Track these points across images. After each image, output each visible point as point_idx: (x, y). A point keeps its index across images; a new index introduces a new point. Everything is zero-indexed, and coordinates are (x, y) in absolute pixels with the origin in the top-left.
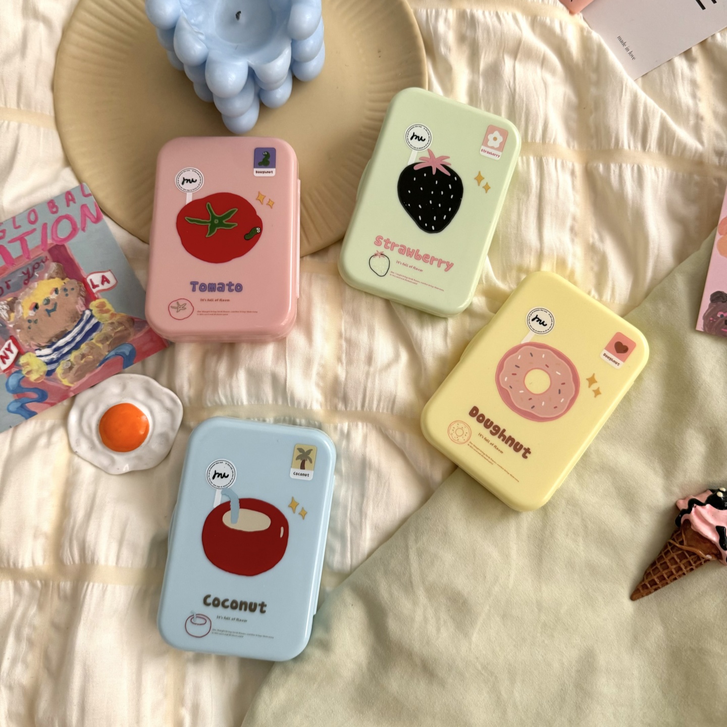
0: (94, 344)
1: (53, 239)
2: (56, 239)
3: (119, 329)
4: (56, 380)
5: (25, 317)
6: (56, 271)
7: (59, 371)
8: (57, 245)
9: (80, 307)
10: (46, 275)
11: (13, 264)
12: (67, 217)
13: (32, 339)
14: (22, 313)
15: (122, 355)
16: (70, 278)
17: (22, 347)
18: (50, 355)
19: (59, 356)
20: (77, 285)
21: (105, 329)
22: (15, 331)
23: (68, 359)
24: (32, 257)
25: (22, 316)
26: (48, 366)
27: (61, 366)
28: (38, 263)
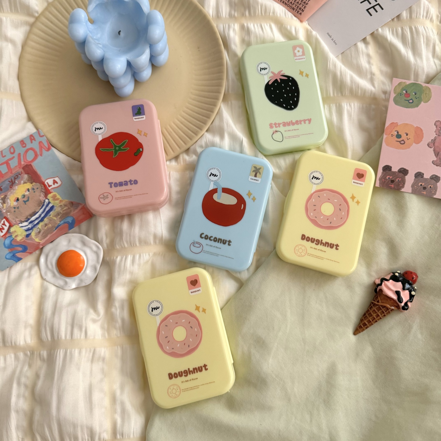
0: (51, 218)
1: (24, 161)
2: (25, 161)
3: (65, 209)
4: (32, 239)
5: (12, 205)
6: (28, 179)
7: (33, 234)
8: (27, 165)
9: (42, 198)
10: (22, 182)
11: (3, 177)
12: (32, 149)
13: (17, 218)
14: (10, 204)
15: (68, 223)
16: (35, 183)
17: (11, 222)
18: (28, 225)
19: (33, 226)
20: (40, 186)
21: (57, 209)
22: (7, 214)
23: (38, 227)
24: (13, 172)
25: (10, 205)
26: (27, 232)
27: (34, 231)
28: (17, 175)
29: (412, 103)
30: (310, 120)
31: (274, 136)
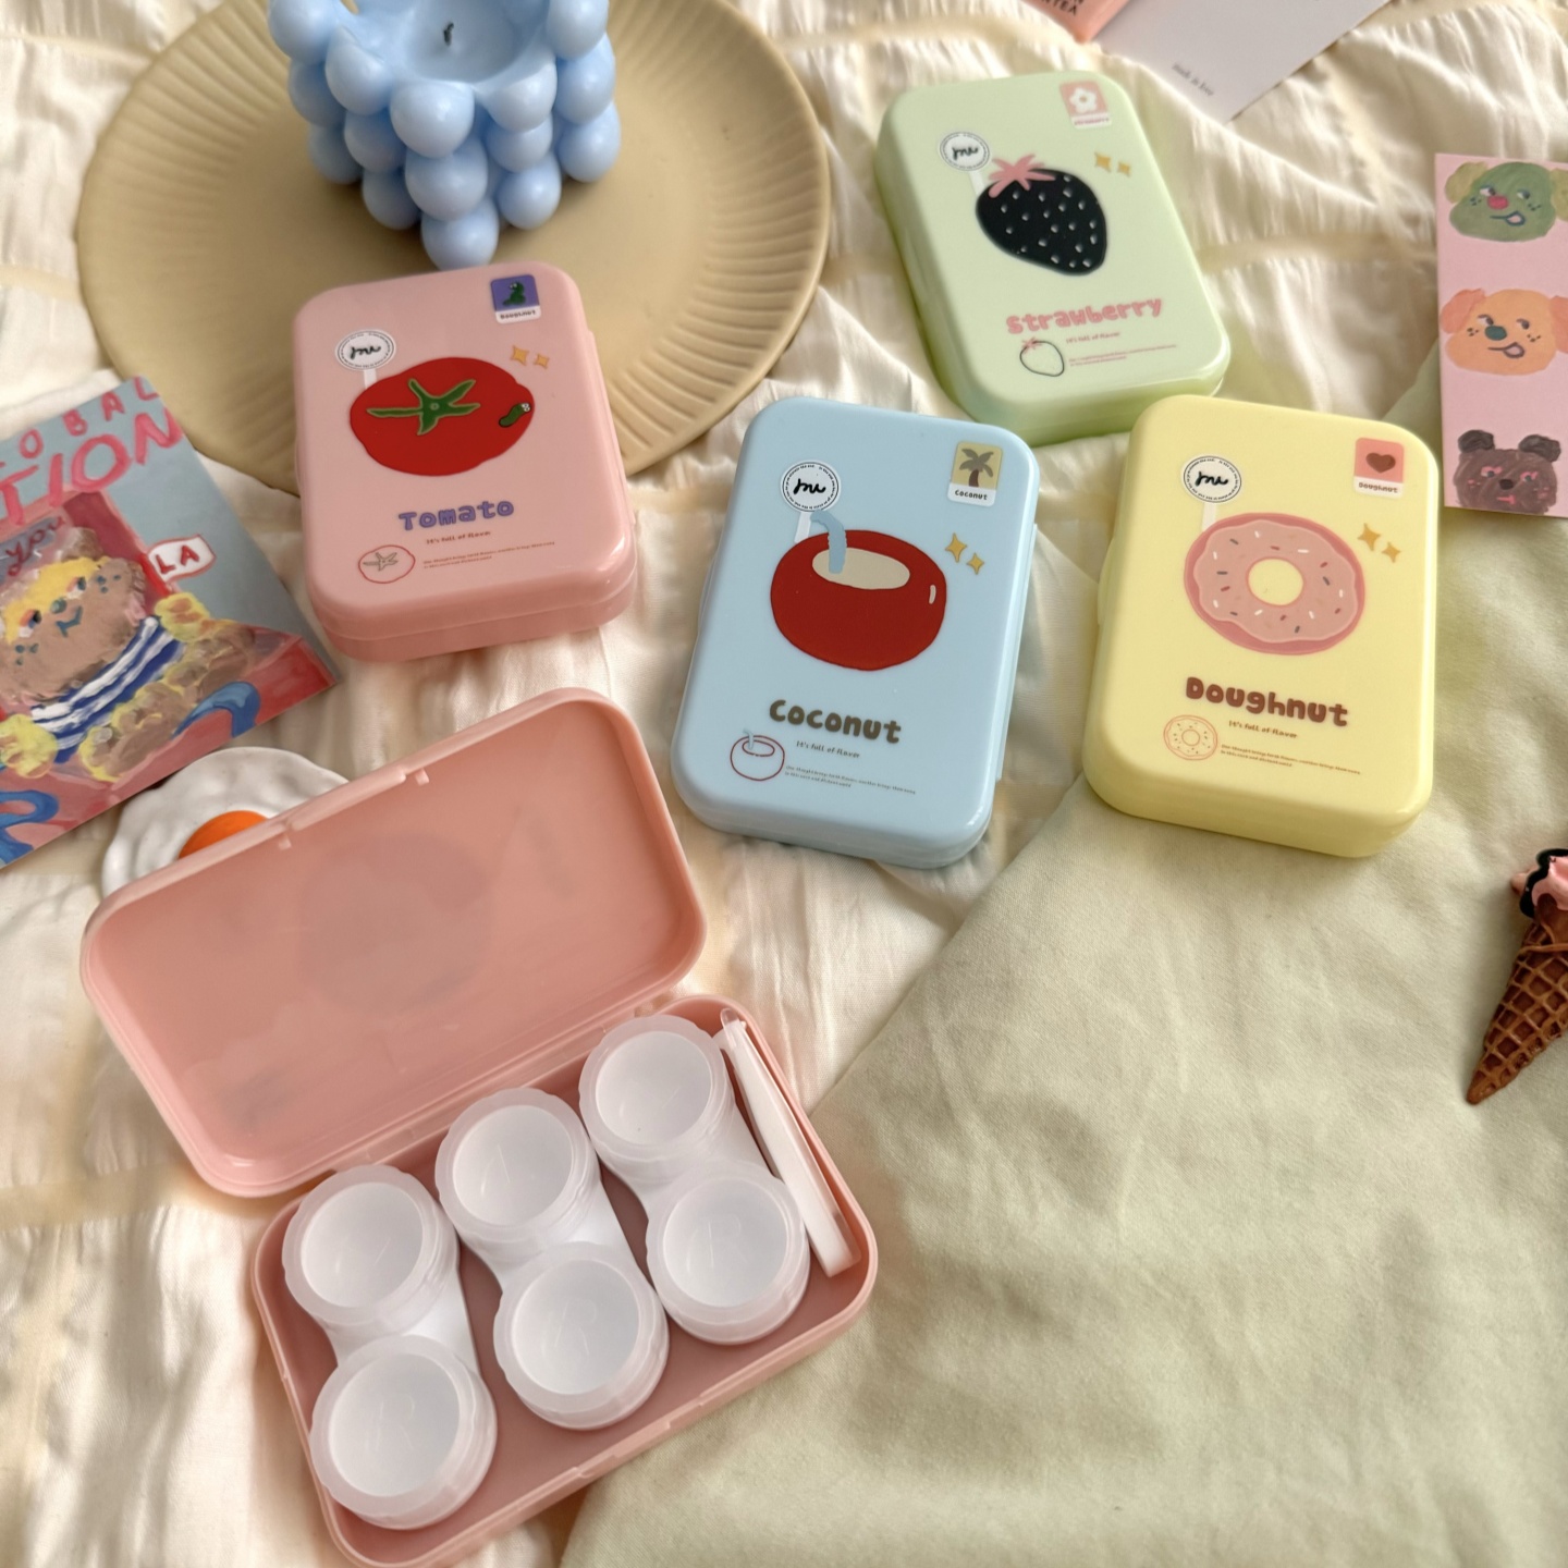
0: (166, 688)
1: (74, 482)
2: (79, 480)
3: (221, 653)
4: (80, 770)
5: (10, 639)
6: (82, 544)
7: (86, 750)
8: (83, 494)
9: (132, 610)
10: (59, 553)
12: (106, 439)
13: (25, 685)
14: (5, 633)
15: (230, 707)
16: (110, 556)
18: (65, 716)
19: (87, 717)
20: (127, 569)
21: (191, 654)
23: (106, 723)
24: (28, 520)
25: (4, 639)
26: (61, 741)
27: (88, 738)
28: (40, 532)
29: (1522, 223)
30: (1156, 306)
31: (1028, 357)
